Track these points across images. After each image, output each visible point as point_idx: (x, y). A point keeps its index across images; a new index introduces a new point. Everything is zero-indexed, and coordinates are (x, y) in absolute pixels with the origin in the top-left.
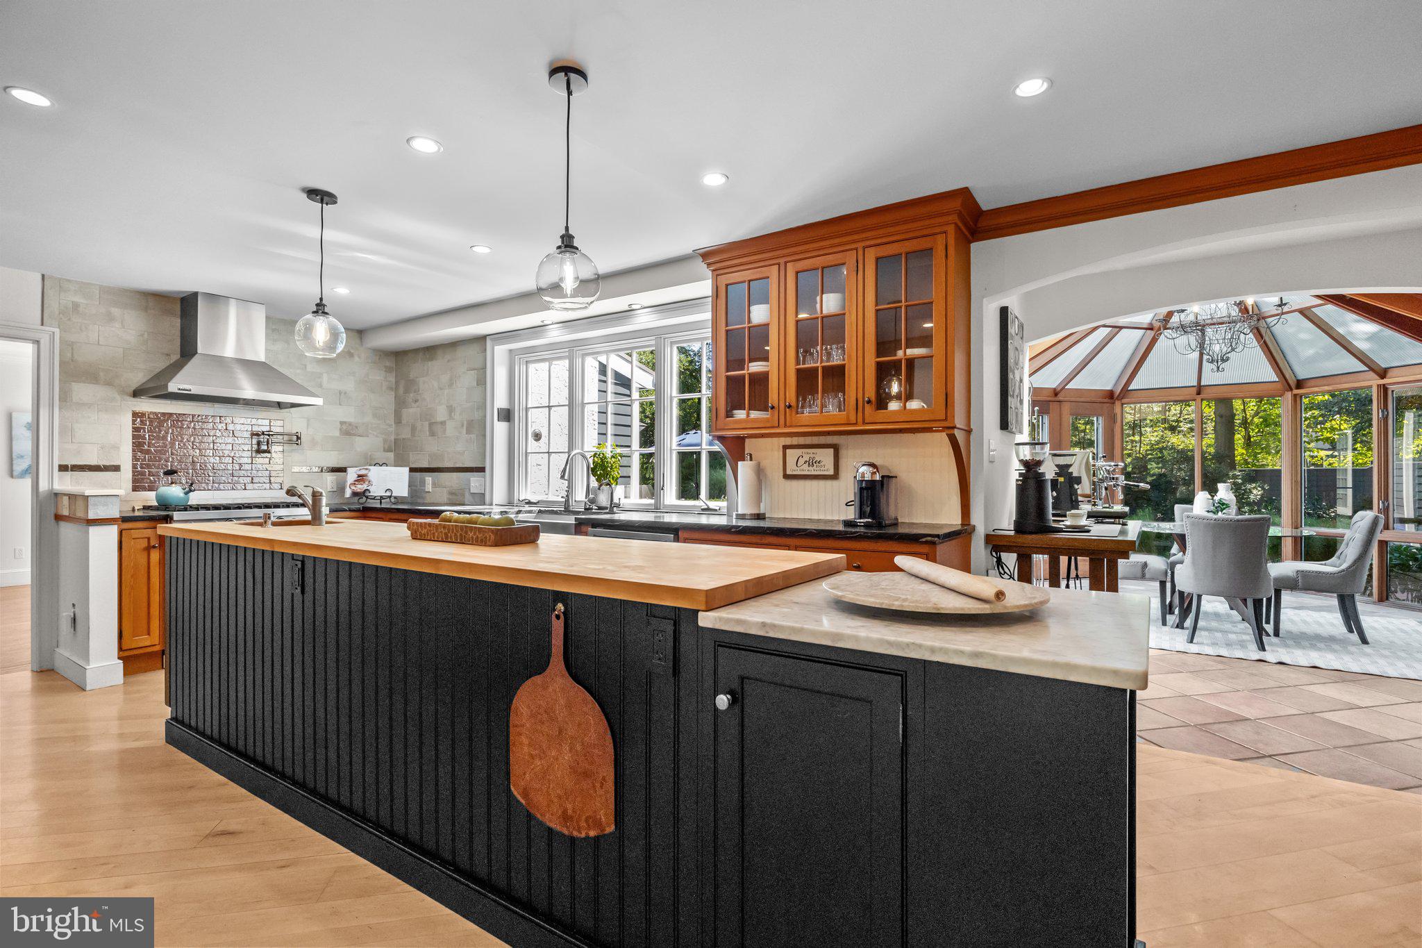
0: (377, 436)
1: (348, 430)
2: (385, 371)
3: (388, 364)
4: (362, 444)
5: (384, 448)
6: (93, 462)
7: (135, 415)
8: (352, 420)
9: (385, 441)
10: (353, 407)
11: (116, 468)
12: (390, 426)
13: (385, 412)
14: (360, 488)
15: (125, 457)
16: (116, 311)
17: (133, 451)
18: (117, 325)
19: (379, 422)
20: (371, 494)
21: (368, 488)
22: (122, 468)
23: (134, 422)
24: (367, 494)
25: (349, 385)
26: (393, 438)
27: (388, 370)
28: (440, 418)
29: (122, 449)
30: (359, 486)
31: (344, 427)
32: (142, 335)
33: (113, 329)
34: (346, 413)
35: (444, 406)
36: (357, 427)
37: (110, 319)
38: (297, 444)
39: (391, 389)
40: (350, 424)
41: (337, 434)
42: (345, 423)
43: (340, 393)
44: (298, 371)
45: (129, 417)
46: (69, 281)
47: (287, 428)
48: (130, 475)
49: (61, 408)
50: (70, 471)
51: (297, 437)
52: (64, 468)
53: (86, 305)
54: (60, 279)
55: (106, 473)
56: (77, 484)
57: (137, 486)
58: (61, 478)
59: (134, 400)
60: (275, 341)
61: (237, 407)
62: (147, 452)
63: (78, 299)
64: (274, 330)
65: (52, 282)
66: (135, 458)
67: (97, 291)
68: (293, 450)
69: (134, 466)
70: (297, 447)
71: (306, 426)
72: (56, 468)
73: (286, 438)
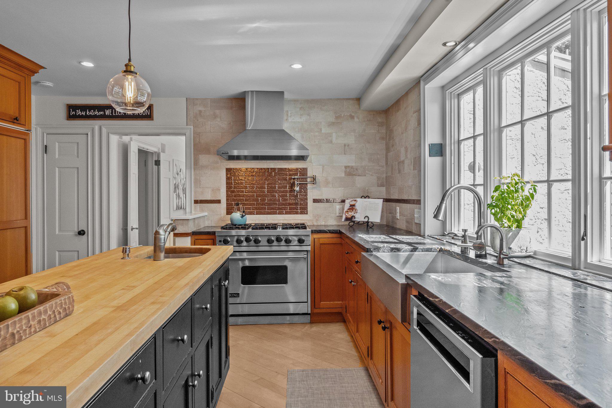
0: (372, 175)
1: (350, 172)
2: (378, 126)
3: (380, 120)
4: (360, 182)
5: (378, 183)
6: (209, 198)
7: (228, 170)
8: (353, 164)
9: (378, 178)
10: (354, 155)
11: (219, 202)
12: (382, 166)
13: (378, 156)
14: (350, 214)
15: (223, 196)
16: (218, 112)
17: (227, 191)
18: (218, 119)
19: (374, 164)
20: (356, 220)
21: (354, 215)
22: (222, 201)
23: (227, 174)
24: (353, 220)
25: (351, 140)
26: (384, 175)
27: (381, 124)
28: (402, 159)
29: (221, 190)
30: (350, 213)
31: (348, 170)
32: (230, 123)
33: (217, 122)
34: (349, 160)
35: (404, 148)
36: (357, 169)
37: (215, 116)
38: (314, 184)
39: (382, 138)
40: (352, 167)
41: (343, 175)
42: (349, 167)
43: (345, 145)
44: (317, 134)
45: (225, 171)
46: (197, 99)
47: (310, 173)
48: (225, 205)
49: (194, 169)
50: (199, 204)
51: (314, 179)
52: (196, 202)
53: (205, 111)
54: (193, 99)
55: (215, 204)
56: (202, 210)
57: (229, 211)
58: (195, 207)
59: (227, 161)
60: (301, 115)
61: (279, 161)
62: (233, 192)
63: (201, 108)
64: (301, 108)
65: (191, 102)
66: (227, 196)
67: (209, 102)
68: (313, 188)
69: (227, 200)
70: (314, 186)
71: (322, 171)
72: (193, 202)
73: (309, 180)
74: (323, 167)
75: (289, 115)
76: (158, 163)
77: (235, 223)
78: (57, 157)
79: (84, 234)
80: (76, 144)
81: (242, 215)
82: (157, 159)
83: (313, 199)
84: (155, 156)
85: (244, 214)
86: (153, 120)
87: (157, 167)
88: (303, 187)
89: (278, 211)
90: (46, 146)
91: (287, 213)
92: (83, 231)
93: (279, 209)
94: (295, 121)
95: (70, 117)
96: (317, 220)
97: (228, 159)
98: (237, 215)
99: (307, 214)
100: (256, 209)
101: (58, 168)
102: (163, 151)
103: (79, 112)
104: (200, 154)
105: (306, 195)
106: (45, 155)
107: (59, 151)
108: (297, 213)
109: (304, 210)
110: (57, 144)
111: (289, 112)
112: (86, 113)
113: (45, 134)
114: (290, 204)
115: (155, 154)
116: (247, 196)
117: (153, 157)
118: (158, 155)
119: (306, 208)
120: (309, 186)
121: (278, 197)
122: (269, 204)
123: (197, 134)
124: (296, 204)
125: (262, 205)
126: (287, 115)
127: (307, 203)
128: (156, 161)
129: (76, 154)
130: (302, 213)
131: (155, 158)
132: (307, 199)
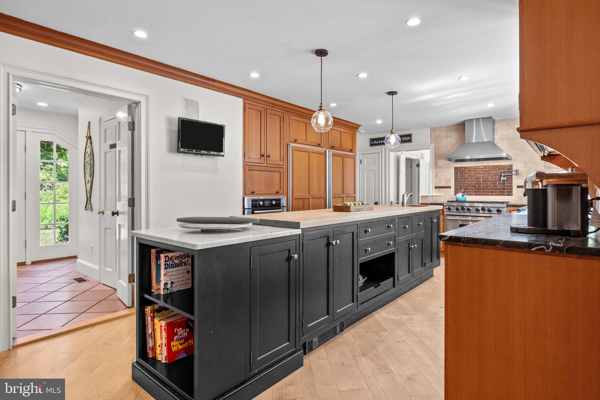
6: (444, 185)
7: (455, 168)
11: (450, 187)
15: (452, 184)
16: (449, 134)
17: (455, 181)
18: (450, 138)
23: (455, 171)
29: (451, 181)
32: (457, 140)
33: (449, 140)
37: (448, 137)
38: (517, 175)
45: (453, 169)
46: (437, 128)
47: (514, 168)
48: (454, 190)
49: (435, 168)
50: (437, 189)
51: (517, 171)
52: (436, 187)
53: (441, 134)
54: (434, 128)
55: (447, 189)
56: (439, 193)
57: (456, 193)
58: (435, 191)
59: (455, 163)
60: (508, 129)
61: (491, 161)
62: (459, 181)
63: (439, 133)
64: (507, 125)
65: (433, 129)
66: (455, 184)
67: (444, 129)
68: (517, 178)
69: (455, 186)
70: (518, 176)
71: (524, 166)
72: (434, 187)
73: (514, 173)
74: (526, 163)
75: (499, 130)
76: (418, 165)
77: (458, 199)
78: (366, 165)
79: (377, 204)
80: (374, 158)
81: (462, 195)
82: (418, 163)
83: (517, 186)
84: (417, 161)
85: (464, 194)
86: (412, 142)
87: (418, 168)
88: (510, 178)
89: (490, 194)
90: (361, 160)
91: (496, 195)
92: (377, 202)
93: (490, 192)
94: (503, 133)
95: (372, 145)
96: (520, 200)
97: (455, 161)
98: (459, 195)
99: (512, 196)
100: (474, 192)
101: (366, 171)
102: (422, 158)
103: (375, 142)
104: (439, 159)
105: (512, 183)
106: (361, 164)
107: (367, 163)
108: (504, 195)
109: (510, 193)
110: (366, 159)
111: (499, 128)
112: (379, 142)
113: (361, 154)
114: (499, 189)
115: (417, 160)
116: (468, 184)
117: (415, 162)
118: (419, 161)
119: (511, 192)
120: (514, 177)
121: (490, 184)
122: (483, 189)
123: (436, 149)
124: (504, 189)
125: (479, 189)
126: (497, 130)
127: (512, 188)
128: (417, 164)
129: (374, 163)
130: (508, 195)
131: (417, 163)
132: (512, 186)
